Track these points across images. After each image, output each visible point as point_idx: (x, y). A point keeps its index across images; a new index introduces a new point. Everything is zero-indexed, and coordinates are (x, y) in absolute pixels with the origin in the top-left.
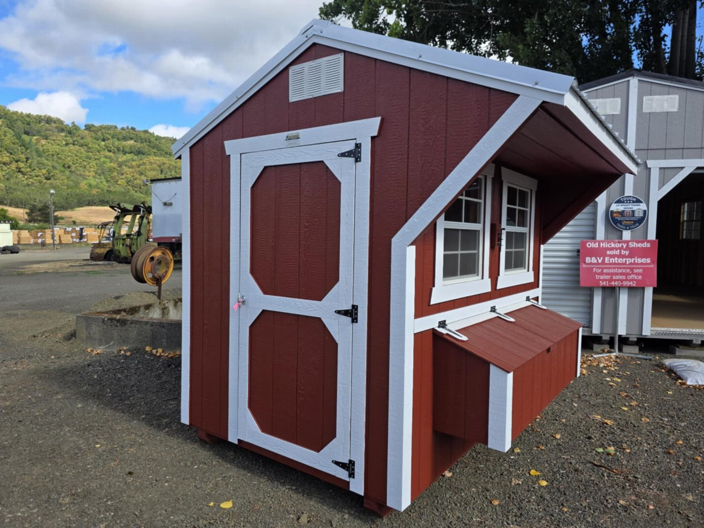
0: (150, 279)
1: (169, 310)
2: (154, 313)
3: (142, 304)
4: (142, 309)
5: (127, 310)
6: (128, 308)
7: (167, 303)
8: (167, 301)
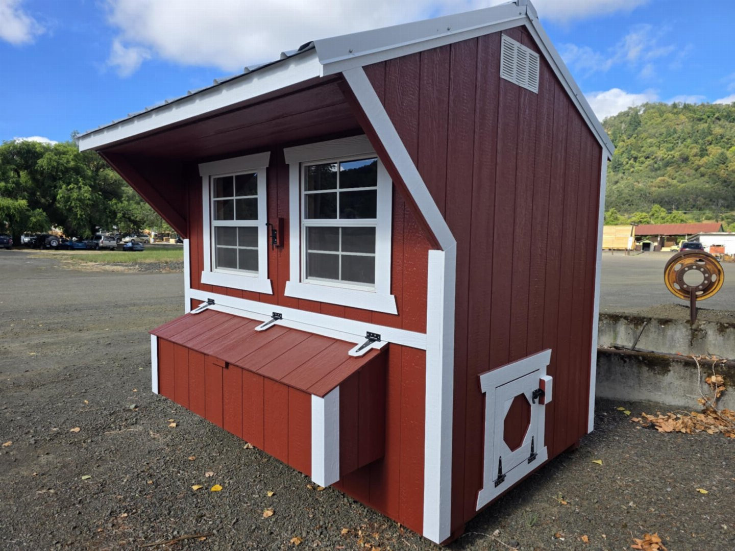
0: (679, 290)
1: (706, 333)
2: (676, 331)
3: (655, 317)
4: (654, 323)
5: (629, 318)
6: (631, 316)
7: (704, 324)
8: (704, 322)
